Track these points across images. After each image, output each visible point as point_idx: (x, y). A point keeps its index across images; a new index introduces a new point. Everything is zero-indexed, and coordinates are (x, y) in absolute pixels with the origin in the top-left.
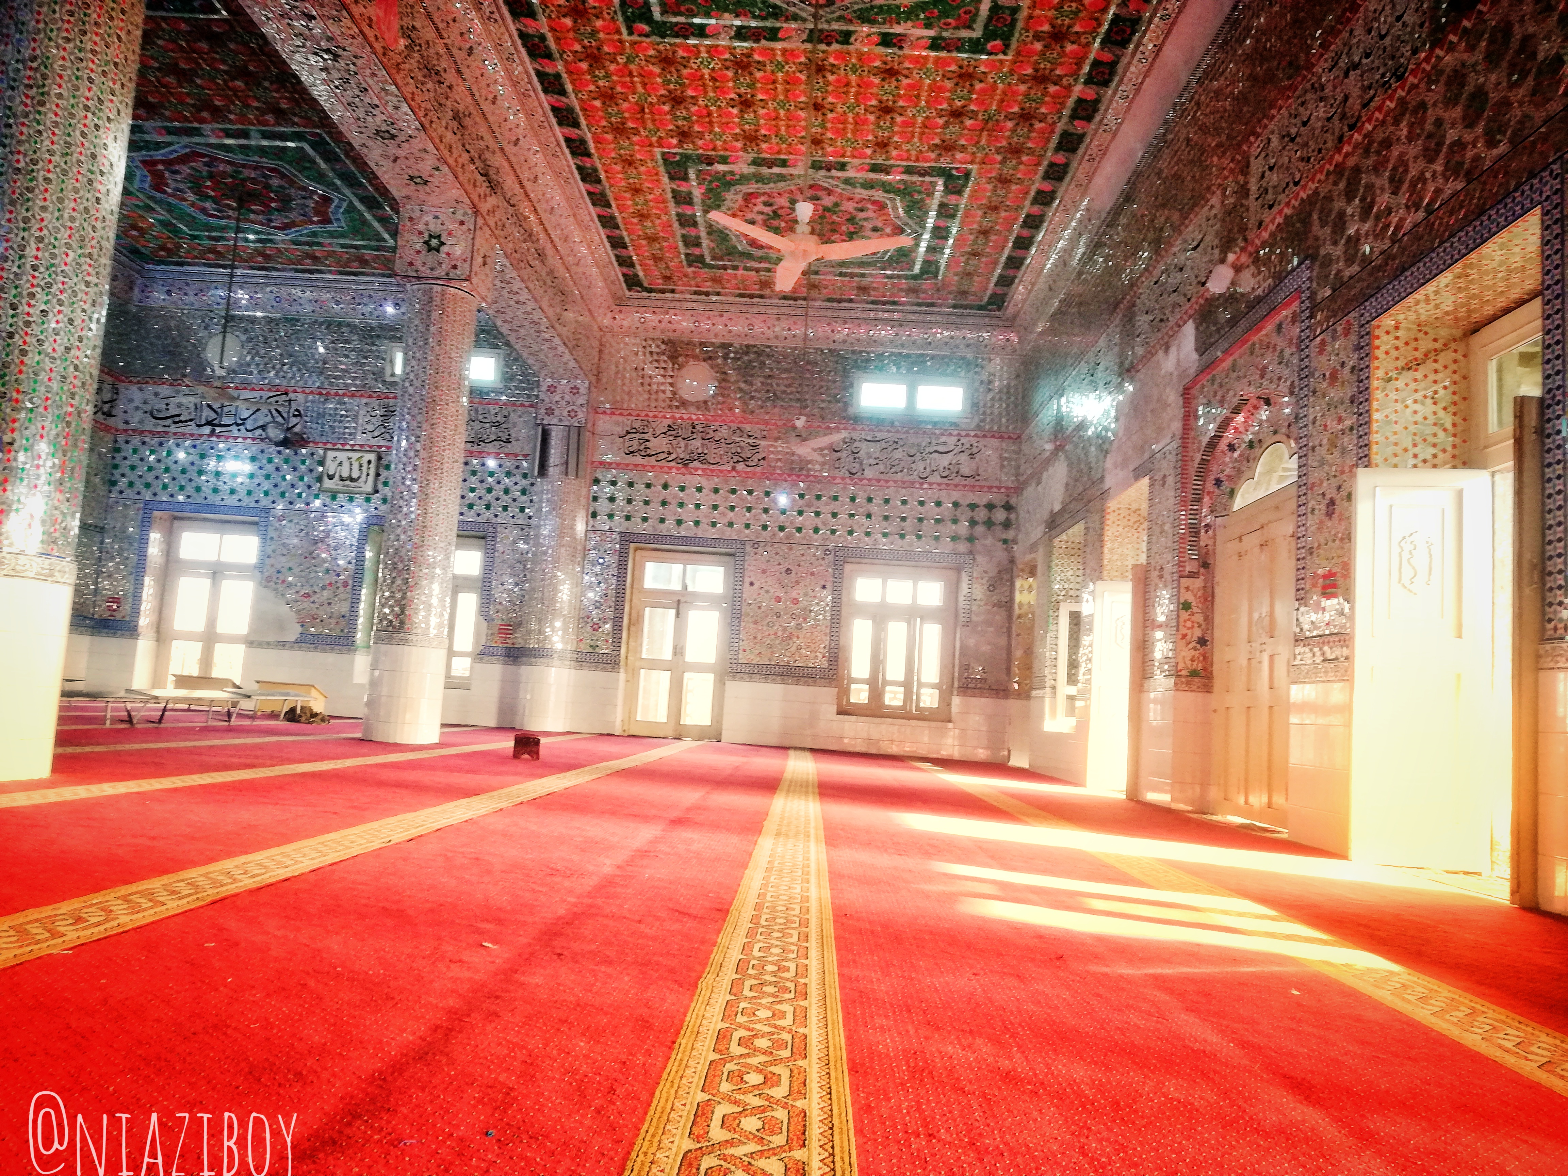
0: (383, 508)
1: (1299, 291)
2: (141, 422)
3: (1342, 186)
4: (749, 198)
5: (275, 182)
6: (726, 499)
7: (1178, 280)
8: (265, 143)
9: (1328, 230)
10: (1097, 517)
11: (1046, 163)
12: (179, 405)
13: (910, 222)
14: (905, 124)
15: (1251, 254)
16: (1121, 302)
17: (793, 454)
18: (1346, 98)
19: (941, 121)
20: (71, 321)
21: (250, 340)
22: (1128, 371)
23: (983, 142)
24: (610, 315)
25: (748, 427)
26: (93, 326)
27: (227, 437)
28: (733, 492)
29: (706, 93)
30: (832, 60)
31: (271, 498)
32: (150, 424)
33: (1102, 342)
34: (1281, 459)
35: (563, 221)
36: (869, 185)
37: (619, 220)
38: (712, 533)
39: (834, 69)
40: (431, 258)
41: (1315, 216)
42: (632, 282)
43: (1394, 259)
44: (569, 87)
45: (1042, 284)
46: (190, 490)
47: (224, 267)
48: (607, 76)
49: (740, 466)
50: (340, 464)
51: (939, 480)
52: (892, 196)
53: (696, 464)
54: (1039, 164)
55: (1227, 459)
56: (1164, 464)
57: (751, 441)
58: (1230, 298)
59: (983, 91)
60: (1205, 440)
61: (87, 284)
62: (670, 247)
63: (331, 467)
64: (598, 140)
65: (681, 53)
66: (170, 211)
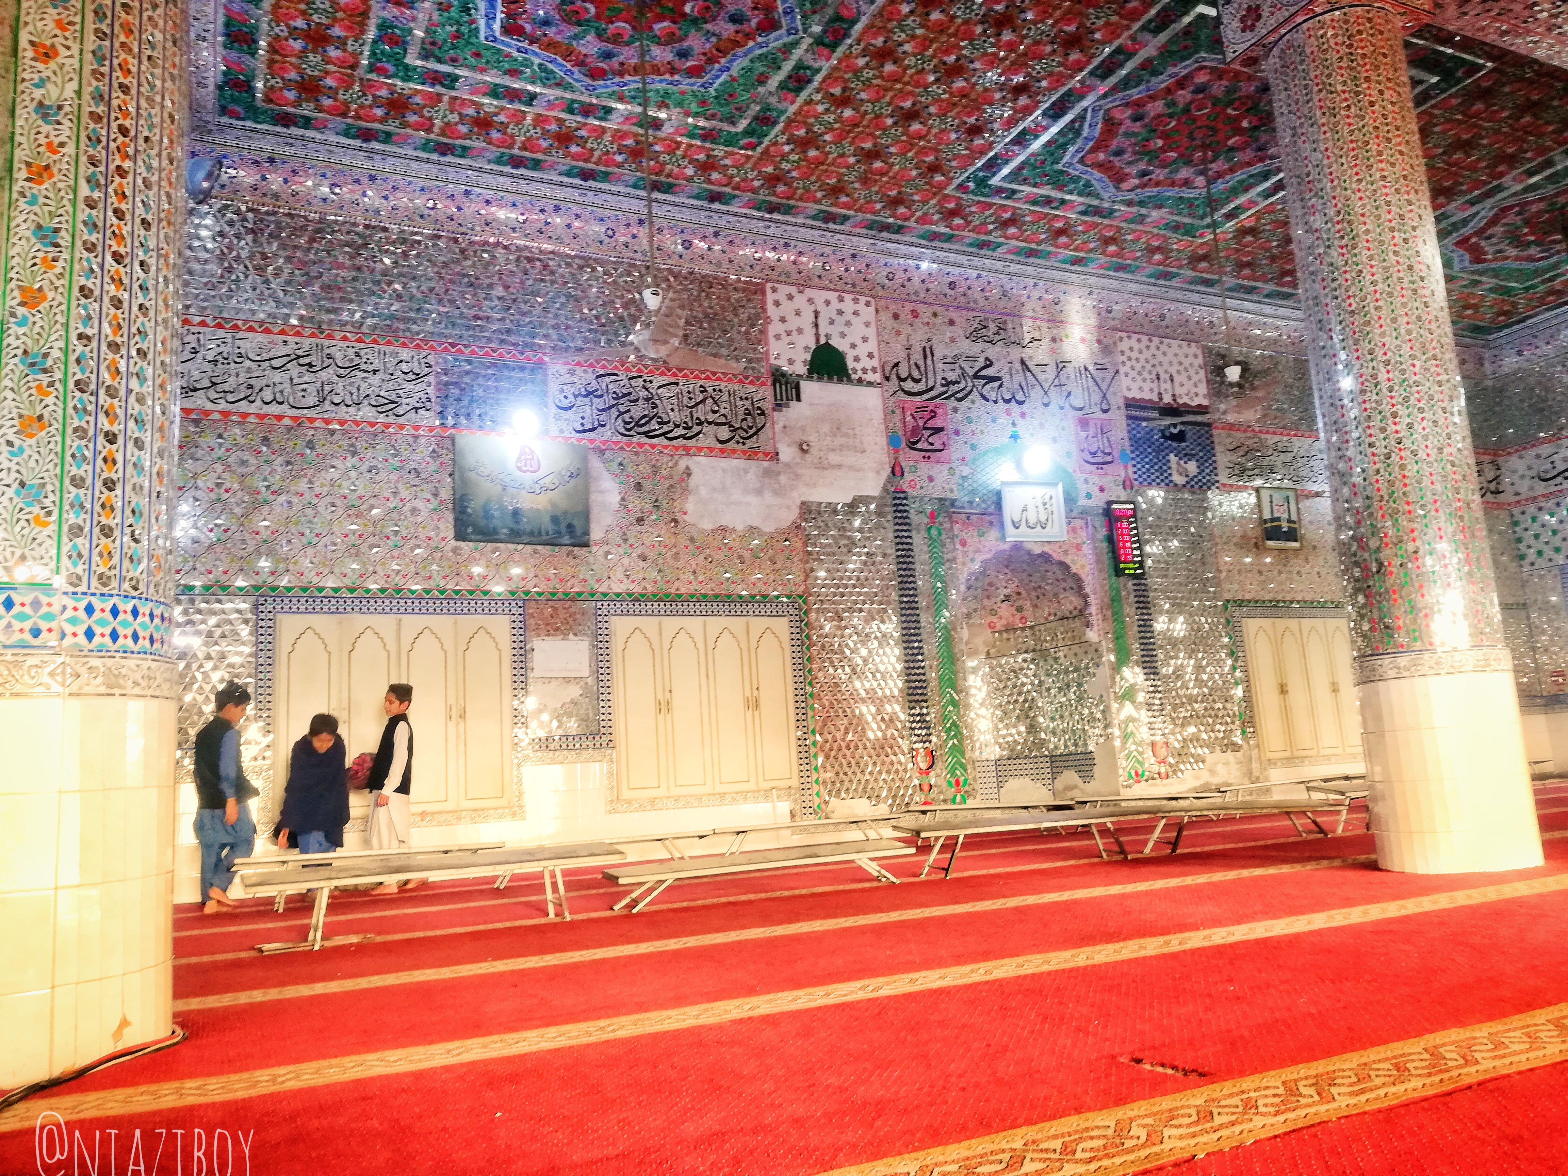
2: (1531, 488)
20: (1435, 424)
26: (1457, 419)
32: (1541, 488)
61: (1440, 383)
66: (1496, 276)
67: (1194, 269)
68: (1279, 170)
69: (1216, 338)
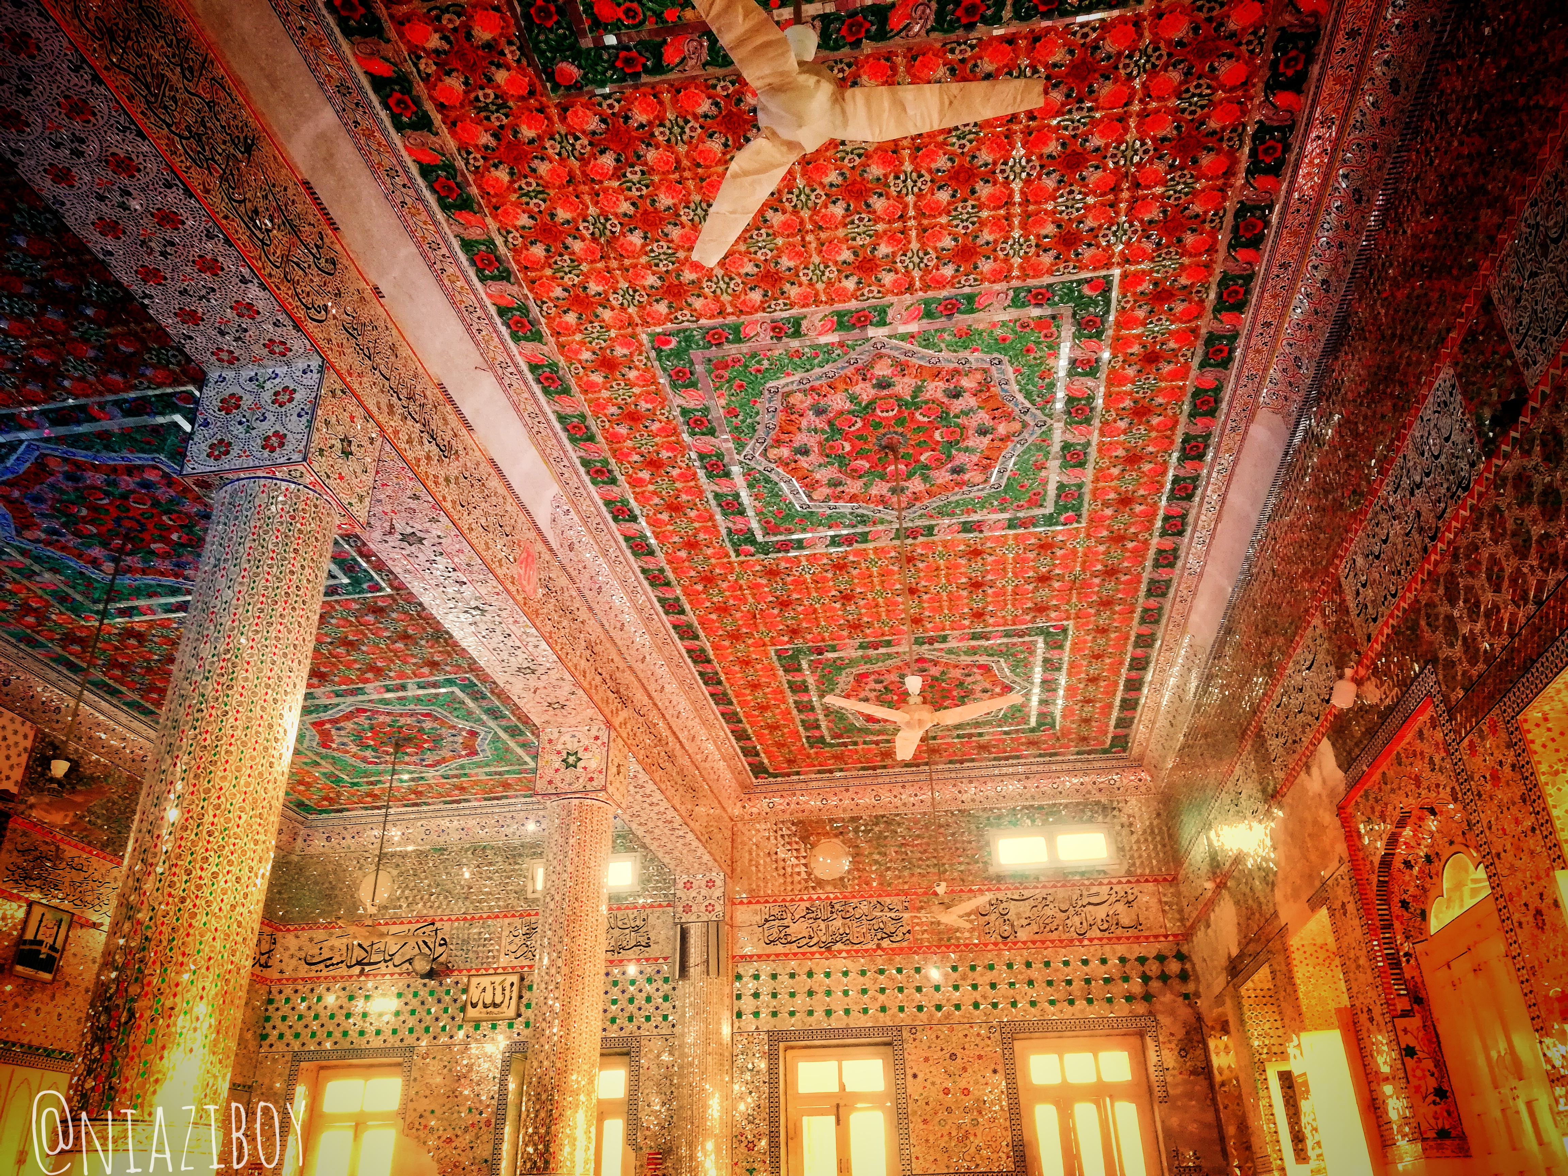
0: (526, 1032)
1: (1429, 695)
2: (296, 969)
3: (1441, 591)
4: (861, 678)
5: (428, 725)
6: (875, 980)
7: (1301, 699)
8: (421, 692)
9: (1439, 634)
10: (1280, 958)
11: (1139, 610)
12: (332, 949)
13: (1017, 679)
14: (996, 595)
15: (1368, 668)
16: (1247, 729)
17: (939, 923)
18: (1419, 514)
19: (1031, 587)
20: (238, 881)
21: (401, 874)
22: (1273, 797)
23: (1074, 600)
24: (739, 804)
25: (888, 900)
26: (259, 881)
27: (375, 976)
28: (881, 972)
29: (809, 594)
30: (919, 551)
31: (415, 1035)
32: (304, 971)
33: (1238, 771)
34: (1467, 871)
35: (690, 723)
36: (973, 651)
37: (741, 715)
38: (864, 1021)
39: (923, 558)
40: (569, 774)
41: (1423, 623)
42: (758, 770)
43: (1519, 652)
44: (687, 607)
45: (1162, 721)
46: (337, 1035)
47: (378, 808)
48: (721, 592)
49: (885, 943)
50: (484, 990)
51: (1099, 934)
52: (996, 658)
53: (839, 946)
54: (1133, 612)
55: (1407, 878)
56: (1340, 891)
57: (893, 915)
58: (1360, 710)
59: (1064, 557)
60: (1376, 860)
61: (256, 843)
62: (791, 732)
63: (475, 994)
64: (716, 647)
65: (783, 565)
66: (334, 764)
67: (64, 648)
68: (189, 592)
69: (56, 726)
